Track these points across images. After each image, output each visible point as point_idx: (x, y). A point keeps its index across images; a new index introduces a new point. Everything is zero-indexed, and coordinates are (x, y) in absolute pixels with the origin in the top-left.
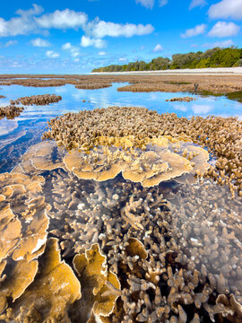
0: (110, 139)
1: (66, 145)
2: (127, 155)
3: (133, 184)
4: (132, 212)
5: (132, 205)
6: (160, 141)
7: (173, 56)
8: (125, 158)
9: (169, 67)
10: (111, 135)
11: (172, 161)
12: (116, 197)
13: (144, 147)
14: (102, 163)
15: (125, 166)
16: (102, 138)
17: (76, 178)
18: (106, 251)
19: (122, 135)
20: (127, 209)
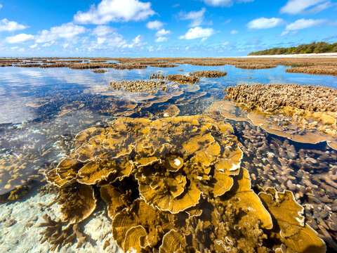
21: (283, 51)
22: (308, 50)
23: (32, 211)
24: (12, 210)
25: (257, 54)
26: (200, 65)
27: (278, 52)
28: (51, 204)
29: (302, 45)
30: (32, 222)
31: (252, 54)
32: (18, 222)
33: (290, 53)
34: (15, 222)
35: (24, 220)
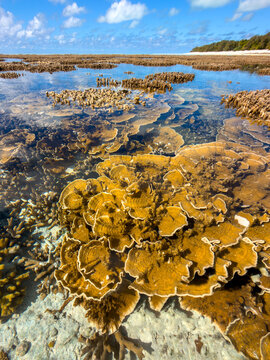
21: (233, 46)
22: (261, 44)
23: (43, 323)
24: (15, 328)
25: (202, 49)
26: (145, 65)
27: (227, 47)
28: (63, 308)
29: (255, 37)
30: (51, 339)
31: (196, 50)
32: (33, 344)
33: (240, 49)
34: (29, 344)
35: (39, 338)
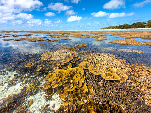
0: (100, 65)
1: (89, 64)
2: (103, 71)
3: (103, 78)
4: (101, 83)
5: (101, 82)
6: (115, 70)
7: (148, 21)
8: (102, 71)
9: (144, 27)
10: (101, 64)
11: (115, 76)
12: (98, 79)
13: (109, 70)
14: (96, 71)
15: (102, 73)
16: (98, 64)
17: (90, 72)
18: (94, 87)
19: (103, 65)
20: (100, 83)
